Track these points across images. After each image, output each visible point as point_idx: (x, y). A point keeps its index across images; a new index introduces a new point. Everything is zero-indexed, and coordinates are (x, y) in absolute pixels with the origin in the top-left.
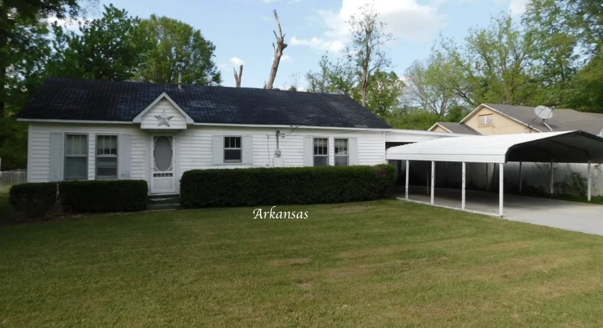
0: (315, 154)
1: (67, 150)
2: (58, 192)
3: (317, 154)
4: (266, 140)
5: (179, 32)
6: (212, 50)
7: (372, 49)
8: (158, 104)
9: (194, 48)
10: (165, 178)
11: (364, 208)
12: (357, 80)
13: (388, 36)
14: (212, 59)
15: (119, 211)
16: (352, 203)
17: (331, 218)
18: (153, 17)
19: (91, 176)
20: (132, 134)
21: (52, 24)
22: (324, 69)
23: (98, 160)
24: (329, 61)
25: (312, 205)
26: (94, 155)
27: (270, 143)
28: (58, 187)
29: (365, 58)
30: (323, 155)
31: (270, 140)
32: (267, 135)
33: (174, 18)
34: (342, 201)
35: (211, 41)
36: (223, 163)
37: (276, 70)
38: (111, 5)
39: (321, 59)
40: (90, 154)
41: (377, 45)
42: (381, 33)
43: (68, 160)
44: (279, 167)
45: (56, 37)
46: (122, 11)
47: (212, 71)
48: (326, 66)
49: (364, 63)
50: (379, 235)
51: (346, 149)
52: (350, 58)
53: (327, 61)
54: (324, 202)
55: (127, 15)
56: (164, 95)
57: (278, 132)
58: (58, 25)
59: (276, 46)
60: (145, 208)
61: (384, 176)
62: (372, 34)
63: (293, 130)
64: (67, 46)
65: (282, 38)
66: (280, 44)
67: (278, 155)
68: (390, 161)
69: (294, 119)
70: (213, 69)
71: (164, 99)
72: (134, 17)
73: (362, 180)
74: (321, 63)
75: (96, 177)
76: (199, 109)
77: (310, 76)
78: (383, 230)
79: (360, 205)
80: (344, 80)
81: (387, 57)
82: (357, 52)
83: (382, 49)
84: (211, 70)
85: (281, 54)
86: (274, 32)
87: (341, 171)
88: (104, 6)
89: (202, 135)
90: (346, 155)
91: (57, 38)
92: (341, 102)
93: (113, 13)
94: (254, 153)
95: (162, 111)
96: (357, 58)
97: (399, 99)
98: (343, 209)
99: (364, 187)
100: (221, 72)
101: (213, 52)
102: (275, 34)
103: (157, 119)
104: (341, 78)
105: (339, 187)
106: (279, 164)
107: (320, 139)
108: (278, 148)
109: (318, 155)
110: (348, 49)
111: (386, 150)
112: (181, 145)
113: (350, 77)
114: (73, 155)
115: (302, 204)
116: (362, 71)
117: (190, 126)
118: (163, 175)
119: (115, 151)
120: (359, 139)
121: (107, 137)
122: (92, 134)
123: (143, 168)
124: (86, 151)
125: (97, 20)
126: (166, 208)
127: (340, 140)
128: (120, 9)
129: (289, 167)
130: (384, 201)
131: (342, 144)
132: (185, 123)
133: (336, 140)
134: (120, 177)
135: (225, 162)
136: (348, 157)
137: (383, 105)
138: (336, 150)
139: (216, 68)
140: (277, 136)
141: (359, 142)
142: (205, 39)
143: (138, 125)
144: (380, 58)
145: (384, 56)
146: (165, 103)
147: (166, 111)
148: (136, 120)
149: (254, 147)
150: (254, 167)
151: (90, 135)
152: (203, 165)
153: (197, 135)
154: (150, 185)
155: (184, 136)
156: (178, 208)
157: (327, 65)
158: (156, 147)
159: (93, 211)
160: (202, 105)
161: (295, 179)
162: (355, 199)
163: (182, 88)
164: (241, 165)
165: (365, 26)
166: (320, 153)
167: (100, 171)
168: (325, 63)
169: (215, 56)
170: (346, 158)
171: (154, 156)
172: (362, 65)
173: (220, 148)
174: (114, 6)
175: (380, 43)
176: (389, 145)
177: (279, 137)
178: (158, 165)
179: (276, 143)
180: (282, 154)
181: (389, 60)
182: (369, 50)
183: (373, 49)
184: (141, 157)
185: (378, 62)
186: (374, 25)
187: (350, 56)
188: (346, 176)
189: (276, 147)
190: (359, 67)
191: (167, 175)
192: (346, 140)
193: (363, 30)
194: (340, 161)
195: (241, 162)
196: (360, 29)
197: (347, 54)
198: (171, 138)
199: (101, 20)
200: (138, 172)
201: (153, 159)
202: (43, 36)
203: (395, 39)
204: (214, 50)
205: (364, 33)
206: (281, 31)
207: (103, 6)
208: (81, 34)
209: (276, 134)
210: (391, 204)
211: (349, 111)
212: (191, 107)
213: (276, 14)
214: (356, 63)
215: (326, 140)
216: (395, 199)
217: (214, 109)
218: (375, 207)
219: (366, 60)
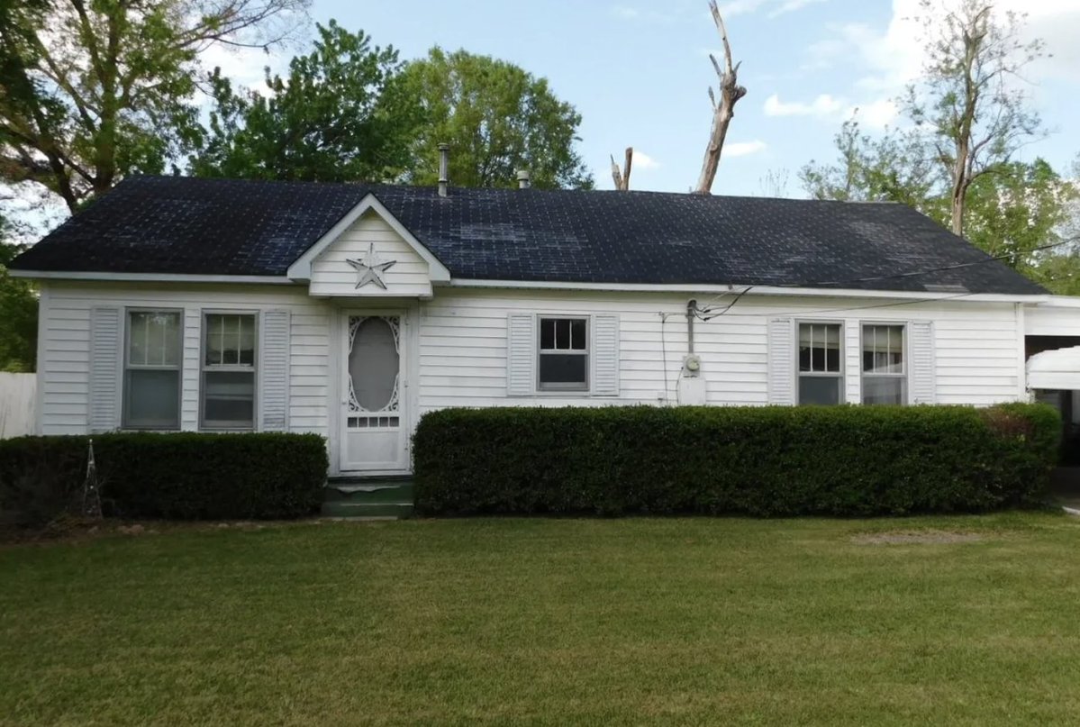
0: (801, 370)
1: (133, 353)
2: (92, 462)
3: (807, 369)
4: (659, 327)
5: (495, 84)
6: (572, 125)
7: (981, 88)
8: (354, 227)
9: (532, 121)
10: (378, 429)
11: (955, 538)
12: (937, 178)
13: (1030, 47)
14: (576, 148)
15: (243, 517)
16: (911, 521)
17: (838, 574)
18: (436, 54)
19: (190, 420)
20: (296, 310)
21: (209, 73)
22: (847, 154)
23: (209, 379)
24: (862, 134)
25: (788, 522)
26: (196, 364)
27: (668, 338)
28: (91, 449)
29: (960, 113)
30: (826, 373)
31: (667, 327)
32: (662, 314)
33: (485, 54)
34: (885, 512)
35: (571, 103)
36: (535, 392)
37: (718, 158)
38: (333, 22)
39: (840, 132)
40: (186, 364)
41: (997, 76)
42: (1011, 42)
43: (134, 377)
44: (694, 404)
45: (217, 103)
46: (356, 35)
47: (574, 176)
48: (854, 147)
49: (960, 130)
50: (1009, 667)
51: (897, 358)
52: (917, 117)
53: (856, 134)
54: (827, 513)
55: (369, 44)
56: (370, 201)
57: (692, 304)
58: (222, 76)
59: (719, 95)
60: (316, 511)
61: (1023, 438)
62: (982, 46)
63: (736, 298)
64: (241, 124)
65: (733, 73)
66: (727, 88)
67: (692, 370)
68: (1041, 394)
69: (741, 269)
70: (576, 170)
71: (370, 214)
72: (383, 49)
73: (946, 448)
74: (839, 141)
75: (201, 425)
76: (479, 244)
77: (812, 175)
78: (1027, 642)
79: (942, 528)
80: (903, 180)
81: (1025, 108)
82: (938, 99)
83: (1011, 85)
84: (571, 173)
85: (731, 114)
86: (711, 57)
87: (881, 421)
88: (318, 25)
89: (479, 313)
90: (898, 374)
91: (219, 106)
92: (886, 223)
93: (338, 40)
94: (624, 365)
95: (366, 247)
96: (939, 114)
97: (1056, 230)
98: (885, 537)
99: (954, 470)
100: (593, 178)
101: (576, 128)
102: (715, 63)
103: (353, 269)
104: (894, 176)
105: (873, 470)
106: (692, 395)
107: (819, 327)
108: (691, 350)
109: (812, 373)
110: (912, 92)
111: (1027, 358)
112: (424, 341)
113: (919, 173)
114: (146, 366)
115: (758, 516)
116: (953, 151)
117: (440, 289)
118: (374, 421)
119: (249, 357)
120: (937, 325)
121: (231, 319)
122: (193, 309)
123: (322, 402)
124: (177, 356)
125: (300, 59)
126: (372, 512)
127: (882, 328)
128: (353, 31)
129: (720, 405)
130: (1022, 517)
131: (886, 342)
132: (425, 280)
133: (867, 329)
134: (261, 427)
135: (540, 388)
136: (905, 378)
137: (1014, 248)
138: (868, 360)
139: (582, 168)
140: (690, 315)
141: (938, 335)
142: (557, 99)
143: (302, 286)
144: (1005, 112)
145: (1018, 103)
146: (373, 225)
147: (377, 247)
148: (297, 271)
149: (623, 346)
150: (620, 404)
151: (187, 313)
152: (479, 396)
153: (465, 312)
154: (339, 448)
155: (426, 315)
156: (406, 515)
157: (858, 144)
158: (355, 345)
159: (177, 516)
160: (491, 234)
161: (738, 442)
162: (922, 508)
163: (448, 193)
164: (586, 397)
165: (962, 26)
166: (818, 366)
167: (211, 409)
168: (852, 141)
169: (581, 140)
170: (899, 383)
171: (350, 371)
172: (954, 133)
173: (529, 349)
174: (339, 24)
175: (1005, 69)
176: (1036, 344)
177: (696, 320)
178: (361, 393)
179: (686, 338)
180: (704, 367)
181: (1031, 116)
182: (972, 91)
183: (986, 86)
184: (317, 371)
185: (1001, 124)
186: (989, 20)
187: (917, 112)
188: (897, 437)
189: (685, 347)
190: (944, 138)
191: (384, 420)
192: (898, 329)
193: (955, 38)
194: (882, 393)
195: (587, 389)
196: (949, 36)
197: (911, 105)
198: (396, 321)
199: (309, 57)
200: (311, 412)
201: (346, 377)
202: (182, 100)
203: (1051, 56)
204: (578, 124)
205: (960, 45)
206: (728, 54)
207: (315, 26)
208: (269, 94)
209: (685, 311)
210: (1046, 531)
211: (909, 246)
212: (458, 239)
213: (716, 11)
214: (936, 128)
215: (835, 328)
216: (1059, 513)
217: (519, 244)
218: (993, 537)
219: (964, 118)
